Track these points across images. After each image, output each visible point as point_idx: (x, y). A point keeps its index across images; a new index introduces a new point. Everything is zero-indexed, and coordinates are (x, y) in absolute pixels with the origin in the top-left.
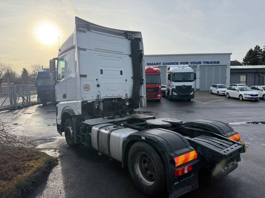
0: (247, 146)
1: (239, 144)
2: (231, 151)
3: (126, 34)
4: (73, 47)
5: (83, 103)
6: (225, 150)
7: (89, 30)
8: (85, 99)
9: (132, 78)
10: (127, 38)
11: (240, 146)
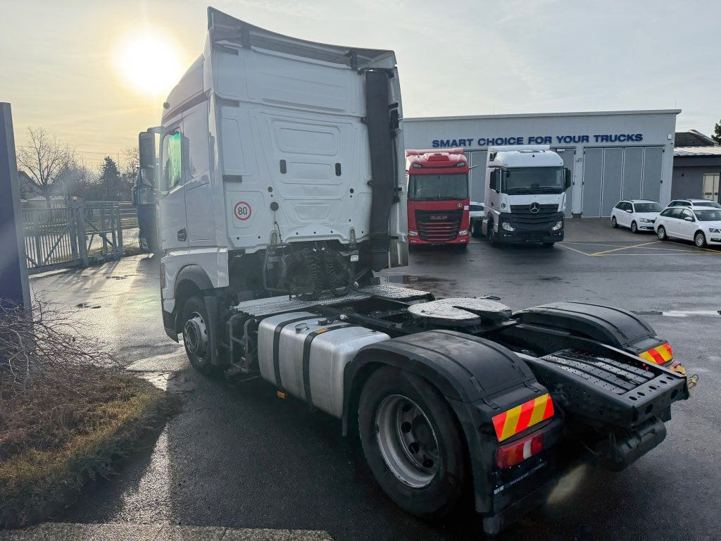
0: (694, 381)
1: (671, 376)
2: (650, 395)
3: (353, 58)
4: (203, 97)
5: (231, 254)
6: (634, 393)
7: (247, 47)
8: (238, 245)
9: (369, 184)
10: (354, 69)
11: (675, 382)
